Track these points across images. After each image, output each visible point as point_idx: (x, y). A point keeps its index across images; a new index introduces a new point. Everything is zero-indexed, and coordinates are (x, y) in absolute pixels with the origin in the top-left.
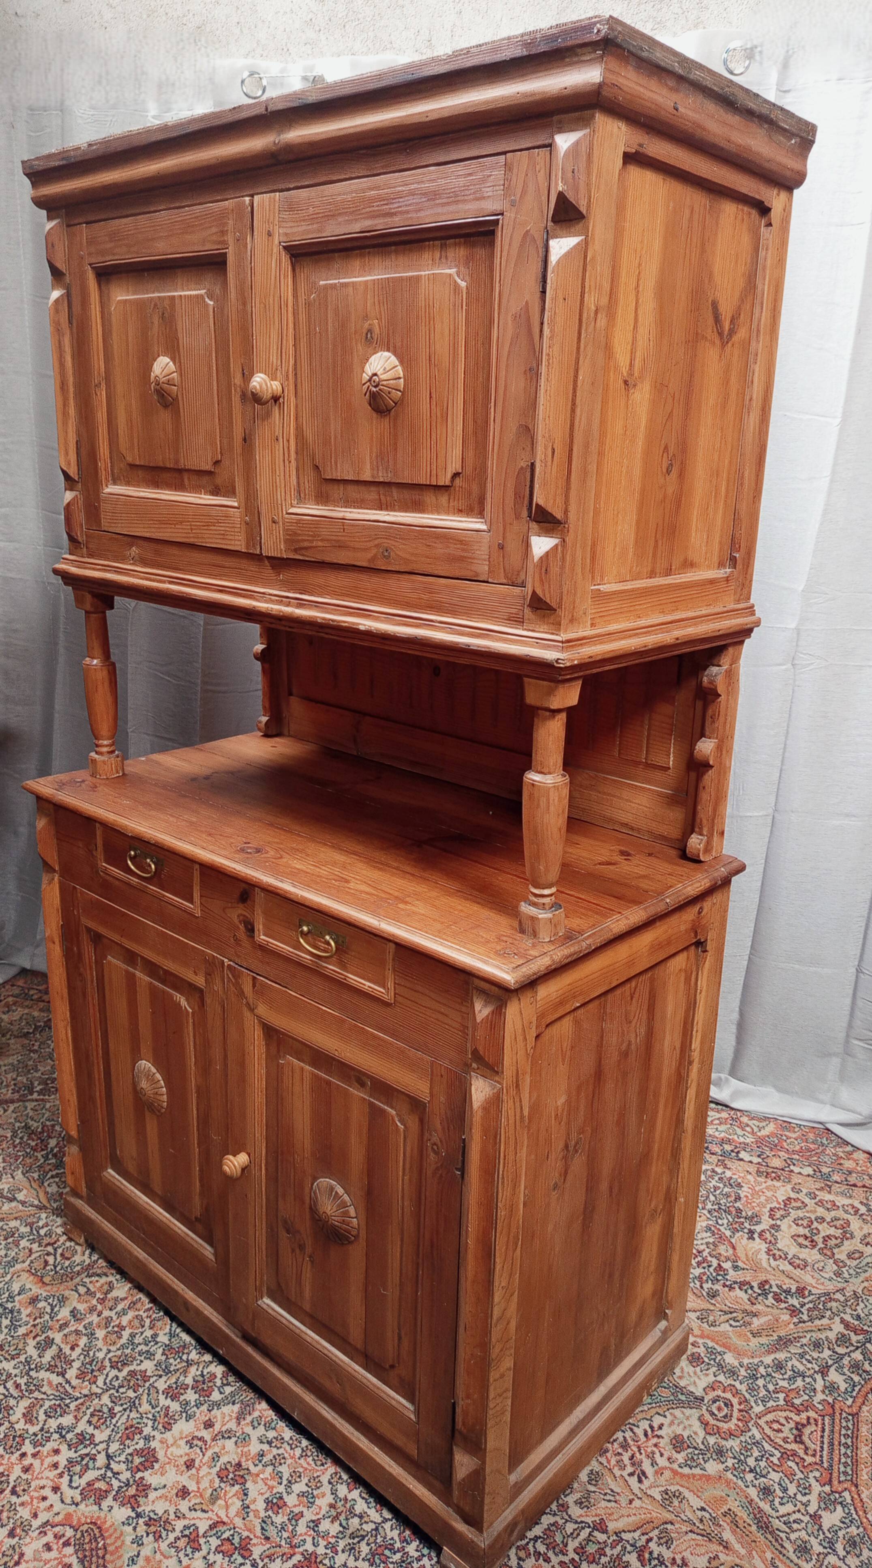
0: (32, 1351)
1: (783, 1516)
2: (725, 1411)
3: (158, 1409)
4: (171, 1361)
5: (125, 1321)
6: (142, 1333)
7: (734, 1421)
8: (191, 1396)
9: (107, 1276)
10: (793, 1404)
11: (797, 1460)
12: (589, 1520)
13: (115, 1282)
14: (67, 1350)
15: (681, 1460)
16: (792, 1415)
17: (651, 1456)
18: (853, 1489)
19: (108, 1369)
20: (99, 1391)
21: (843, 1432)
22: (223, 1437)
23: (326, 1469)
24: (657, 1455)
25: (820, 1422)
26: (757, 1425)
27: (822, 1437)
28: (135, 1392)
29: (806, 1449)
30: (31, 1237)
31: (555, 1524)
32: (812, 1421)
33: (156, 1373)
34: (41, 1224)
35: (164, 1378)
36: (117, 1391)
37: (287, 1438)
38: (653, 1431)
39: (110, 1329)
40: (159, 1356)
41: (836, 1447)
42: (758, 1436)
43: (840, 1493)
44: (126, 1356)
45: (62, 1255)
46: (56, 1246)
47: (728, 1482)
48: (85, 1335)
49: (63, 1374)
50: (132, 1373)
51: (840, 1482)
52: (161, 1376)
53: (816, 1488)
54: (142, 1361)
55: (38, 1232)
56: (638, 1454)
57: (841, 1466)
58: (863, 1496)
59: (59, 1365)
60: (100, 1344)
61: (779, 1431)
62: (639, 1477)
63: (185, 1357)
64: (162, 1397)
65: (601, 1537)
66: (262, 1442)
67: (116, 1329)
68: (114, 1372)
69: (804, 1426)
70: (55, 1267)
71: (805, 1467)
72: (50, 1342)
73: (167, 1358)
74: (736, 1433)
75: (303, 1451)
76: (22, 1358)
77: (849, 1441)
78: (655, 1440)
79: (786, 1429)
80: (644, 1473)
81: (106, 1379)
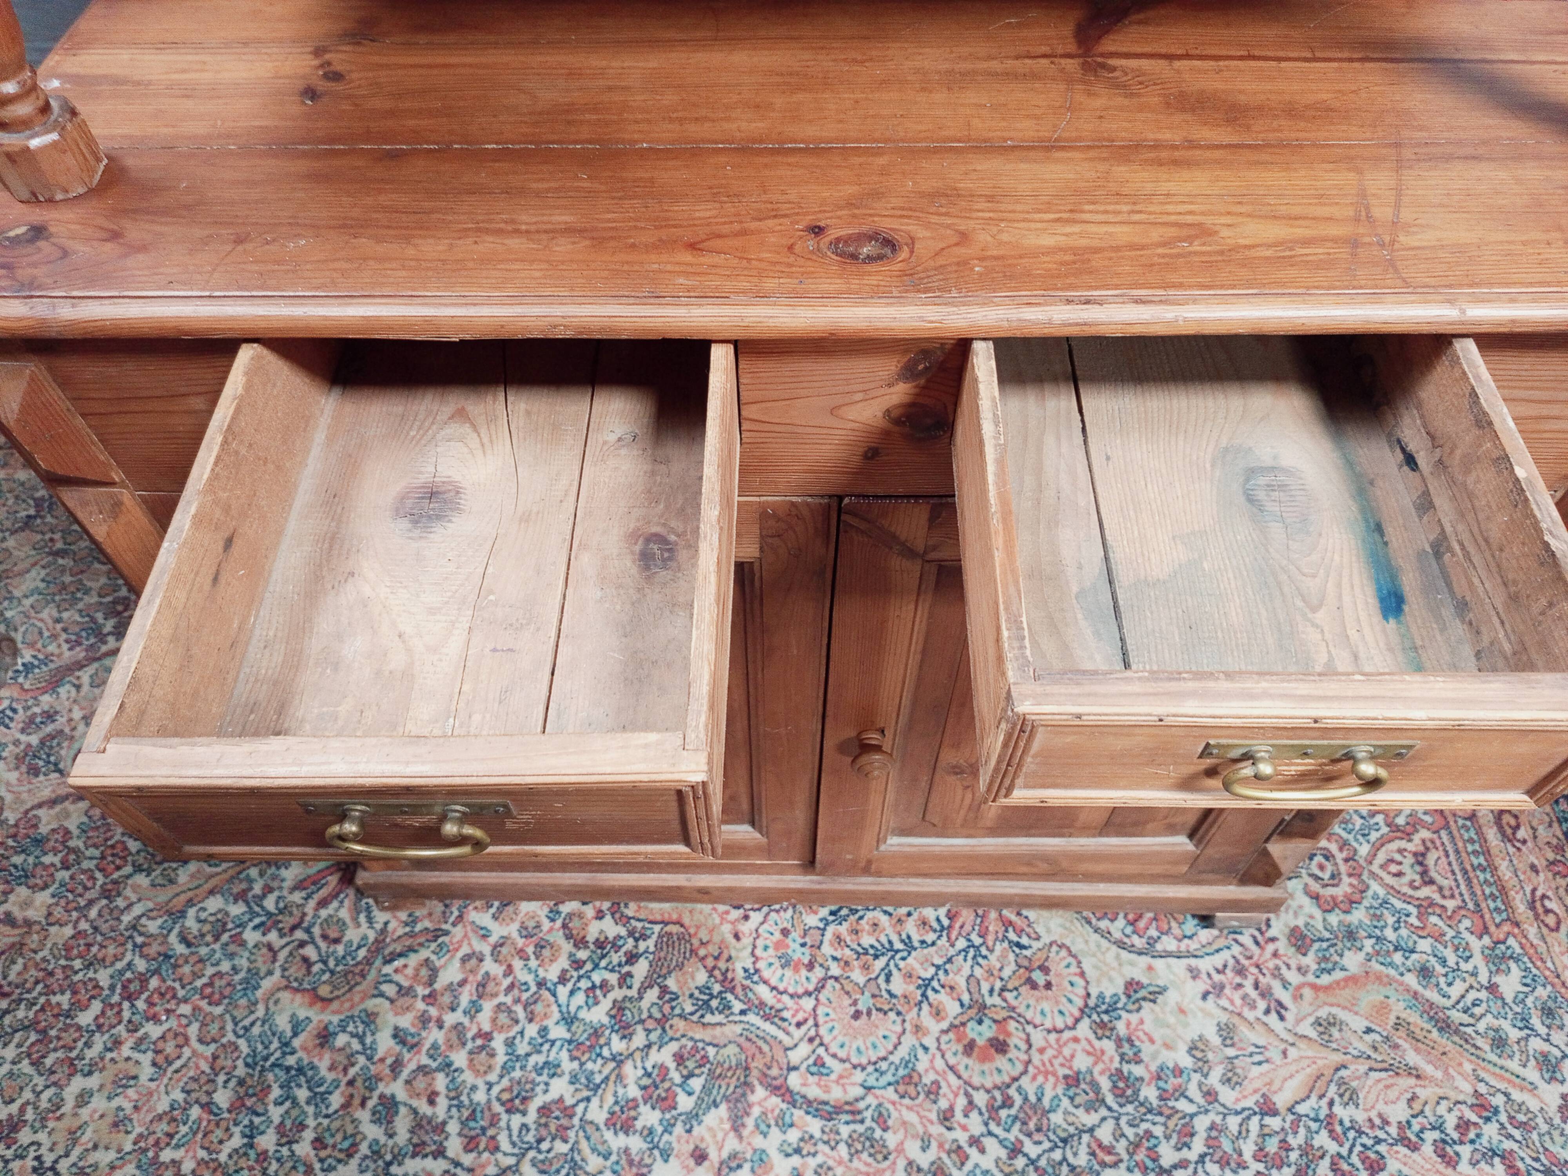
0: (372, 1131)
1: (1458, 1002)
2: (1329, 868)
3: (614, 1158)
4: (589, 1066)
5: (484, 1020)
6: (522, 1033)
7: (1346, 880)
8: (649, 1117)
9: (416, 951)
10: (1397, 826)
11: (1438, 911)
12: (1250, 1103)
13: (433, 957)
14: (424, 1108)
15: (1314, 967)
16: (1403, 844)
17: (1276, 974)
18: (1516, 931)
19: (504, 1117)
20: (512, 1161)
21: (1470, 848)
22: (731, 1169)
23: (894, 1163)
24: (1284, 970)
25: (1438, 843)
26: (1373, 874)
27: (1450, 864)
28: (565, 1141)
29: (1441, 889)
30: (257, 921)
31: (1213, 1127)
32: (1429, 844)
33: (579, 1096)
34: (257, 889)
35: (595, 1101)
36: (540, 1152)
37: (817, 1134)
38: (1262, 933)
39: (470, 1045)
40: (568, 1066)
41: (1471, 875)
42: (1381, 892)
43: (1504, 942)
44: (519, 1083)
45: (325, 937)
46: (305, 925)
47: (1379, 978)
48: (438, 1070)
49: (440, 1153)
50: (544, 1110)
51: (1498, 926)
52: (588, 1099)
53: (1476, 944)
54: (547, 1084)
55: (263, 908)
56: (1261, 977)
57: (1490, 902)
58: (1531, 936)
59: (426, 1138)
60: (468, 1077)
61: (1399, 874)
62: (1278, 1013)
63: (606, 1052)
64: (609, 1135)
65: (1274, 1123)
66: (788, 1155)
67: (479, 1042)
68: (516, 1120)
69: (1423, 855)
70: (325, 963)
71: (1451, 918)
72: (390, 1105)
73: (582, 1064)
74: (1356, 897)
75: (849, 1146)
76: (364, 1149)
77: (1482, 860)
78: (1271, 947)
79: (1406, 868)
80: (1280, 1004)
81: (510, 1136)
